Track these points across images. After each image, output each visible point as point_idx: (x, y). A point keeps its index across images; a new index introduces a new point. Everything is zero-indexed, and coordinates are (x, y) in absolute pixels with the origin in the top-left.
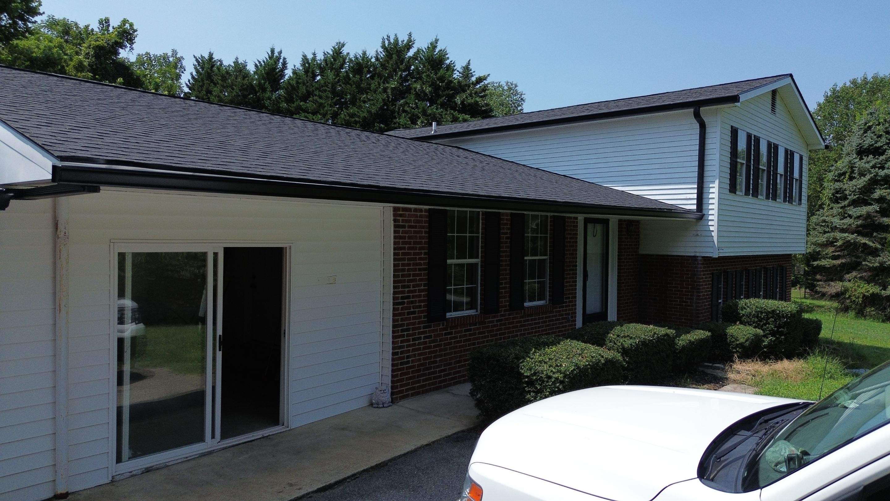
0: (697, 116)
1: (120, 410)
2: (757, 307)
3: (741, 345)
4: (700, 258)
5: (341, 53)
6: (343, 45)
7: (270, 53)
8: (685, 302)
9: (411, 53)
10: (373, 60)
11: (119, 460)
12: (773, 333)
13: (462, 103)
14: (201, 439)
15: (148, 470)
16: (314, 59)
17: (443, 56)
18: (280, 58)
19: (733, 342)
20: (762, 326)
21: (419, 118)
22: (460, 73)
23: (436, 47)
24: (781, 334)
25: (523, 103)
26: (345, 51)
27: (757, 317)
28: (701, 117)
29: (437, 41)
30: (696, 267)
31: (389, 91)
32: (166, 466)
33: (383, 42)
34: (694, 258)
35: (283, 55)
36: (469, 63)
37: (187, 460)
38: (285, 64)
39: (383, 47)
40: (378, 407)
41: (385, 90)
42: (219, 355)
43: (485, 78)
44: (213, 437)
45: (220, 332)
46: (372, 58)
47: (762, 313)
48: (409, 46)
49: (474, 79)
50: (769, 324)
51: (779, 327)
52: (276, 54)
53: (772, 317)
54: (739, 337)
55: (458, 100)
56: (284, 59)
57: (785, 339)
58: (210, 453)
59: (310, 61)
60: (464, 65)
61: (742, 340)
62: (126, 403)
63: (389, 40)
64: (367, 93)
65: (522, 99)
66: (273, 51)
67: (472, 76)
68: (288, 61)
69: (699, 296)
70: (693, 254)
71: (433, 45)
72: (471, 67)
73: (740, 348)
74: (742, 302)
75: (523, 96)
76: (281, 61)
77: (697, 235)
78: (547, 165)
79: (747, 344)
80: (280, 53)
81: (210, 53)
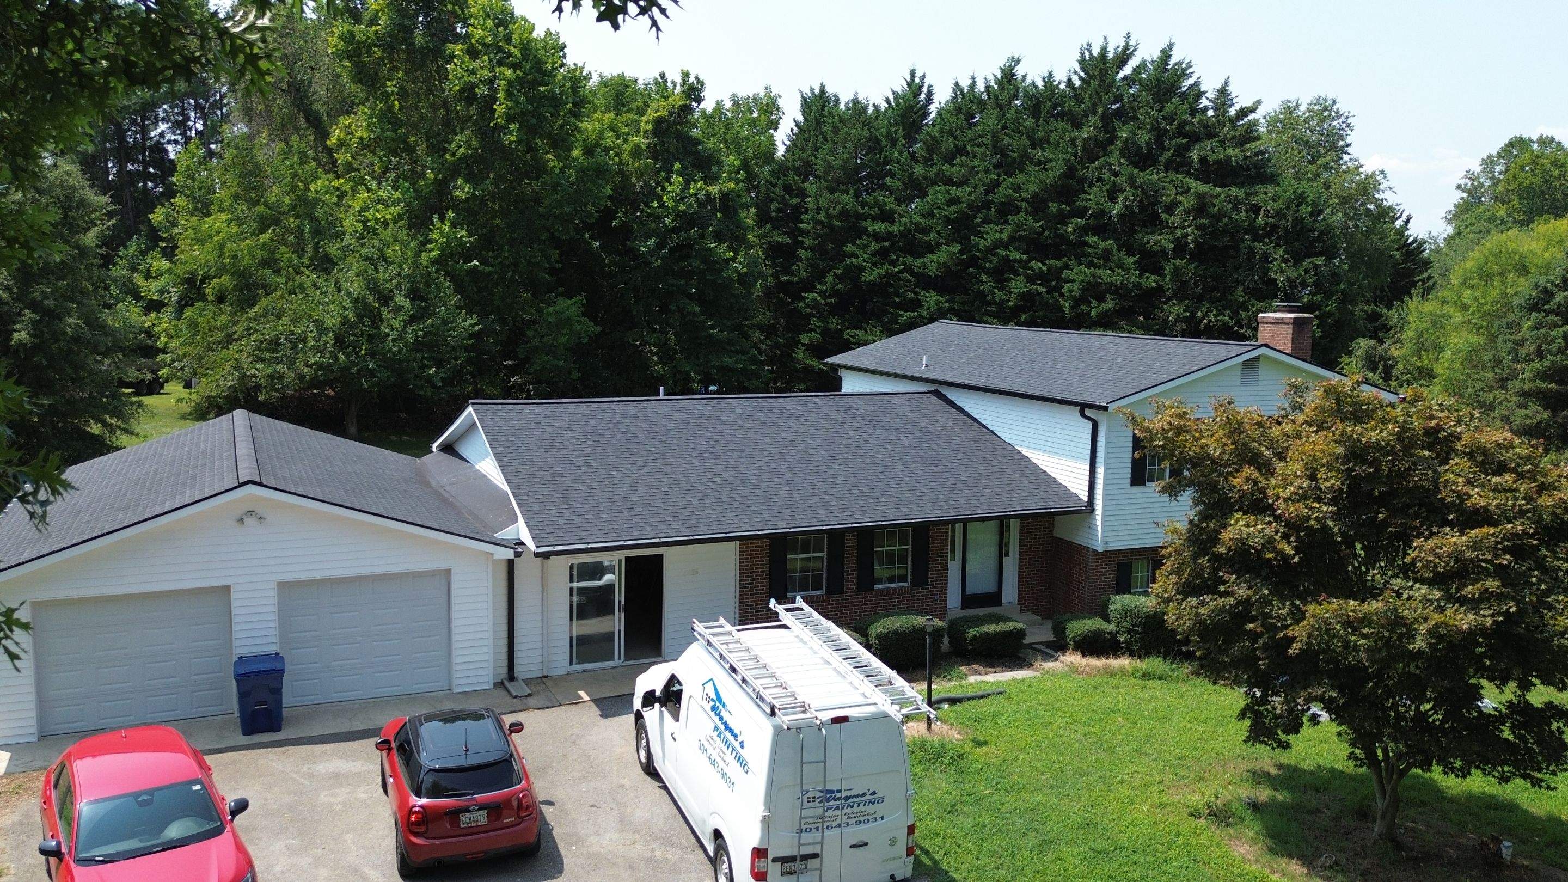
0: (1083, 415)
1: (571, 638)
5: (1014, 75)
6: (1018, 61)
7: (908, 78)
9: (1127, 70)
10: (1062, 86)
11: (571, 664)
13: (1203, 160)
14: (613, 660)
15: (584, 671)
16: (973, 86)
17: (1182, 72)
18: (923, 86)
21: (1122, 191)
22: (1210, 100)
23: (1170, 56)
25: (1349, 132)
26: (1020, 71)
29: (1171, 46)
31: (1079, 144)
32: (593, 670)
33: (1083, 55)
35: (927, 82)
36: (1226, 83)
37: (604, 669)
38: (930, 94)
39: (1082, 61)
41: (1073, 141)
42: (623, 615)
43: (1252, 110)
44: (619, 658)
45: (623, 602)
46: (1059, 83)
48: (1124, 57)
49: (1232, 112)
52: (917, 80)
55: (1195, 154)
56: (930, 86)
58: (617, 667)
59: (966, 91)
60: (1219, 86)
62: (574, 635)
63: (1090, 51)
64: (1043, 150)
65: (1348, 126)
66: (913, 74)
67: (1231, 105)
68: (935, 89)
71: (1166, 55)
72: (1230, 88)
75: (1349, 121)
76: (925, 89)
80: (924, 77)
81: (822, 84)
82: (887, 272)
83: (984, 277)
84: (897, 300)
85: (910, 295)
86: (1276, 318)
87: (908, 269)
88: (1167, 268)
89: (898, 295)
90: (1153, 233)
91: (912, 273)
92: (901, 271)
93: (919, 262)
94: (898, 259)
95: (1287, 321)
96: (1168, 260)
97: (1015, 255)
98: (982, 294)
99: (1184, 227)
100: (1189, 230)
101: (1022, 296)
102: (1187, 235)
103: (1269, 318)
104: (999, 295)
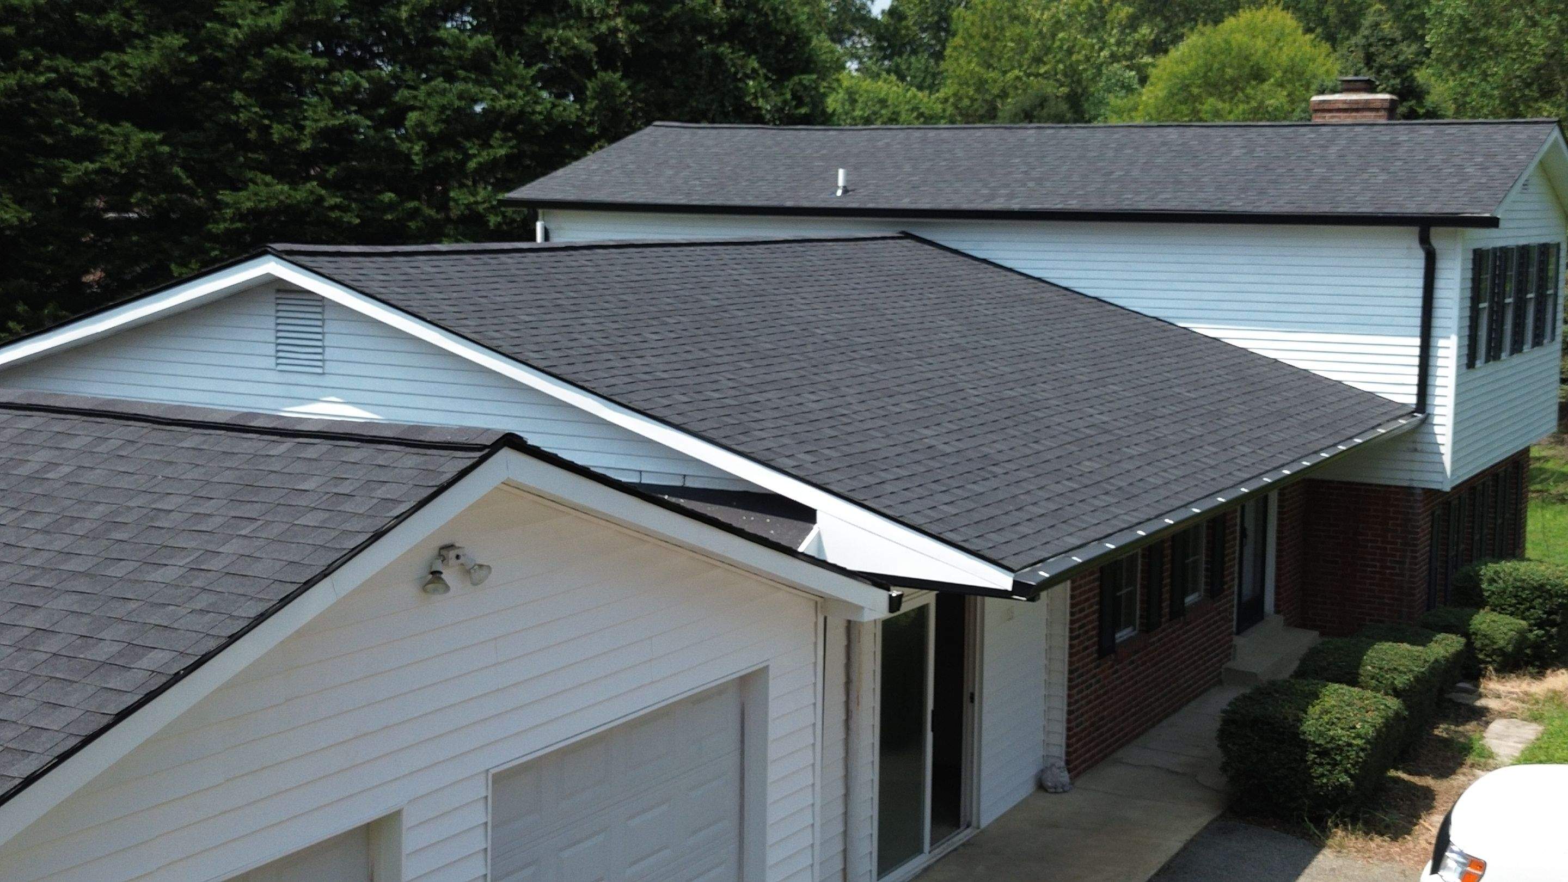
0: (1425, 241)
2: (1515, 580)
3: (1501, 651)
4: (1419, 492)
8: (1389, 568)
12: (1540, 625)
19: (1487, 645)
20: (1523, 612)
24: (1554, 623)
27: (1516, 596)
28: (1430, 244)
30: (1411, 507)
34: (1409, 491)
40: (1056, 793)
47: (1524, 589)
50: (1534, 608)
51: (1549, 613)
53: (1539, 597)
54: (1497, 636)
57: (1559, 633)
61: (1502, 643)
69: (1416, 558)
70: (1406, 484)
73: (1498, 656)
74: (1488, 570)
77: (1416, 450)
78: (1116, 293)
79: (1510, 648)
82: (20, 85)
83: (238, 97)
84: (49, 141)
85: (77, 131)
86: (1357, 102)
87: (68, 81)
88: (589, 85)
89: (50, 132)
90: (554, 26)
91: (73, 87)
92: (49, 85)
93: (85, 69)
94: (37, 61)
95: (1378, 105)
96: (591, 74)
97: (304, 58)
98: (236, 132)
99: (605, 17)
100: (619, 21)
101: (325, 134)
102: (614, 31)
103: (1336, 101)
104: (278, 131)
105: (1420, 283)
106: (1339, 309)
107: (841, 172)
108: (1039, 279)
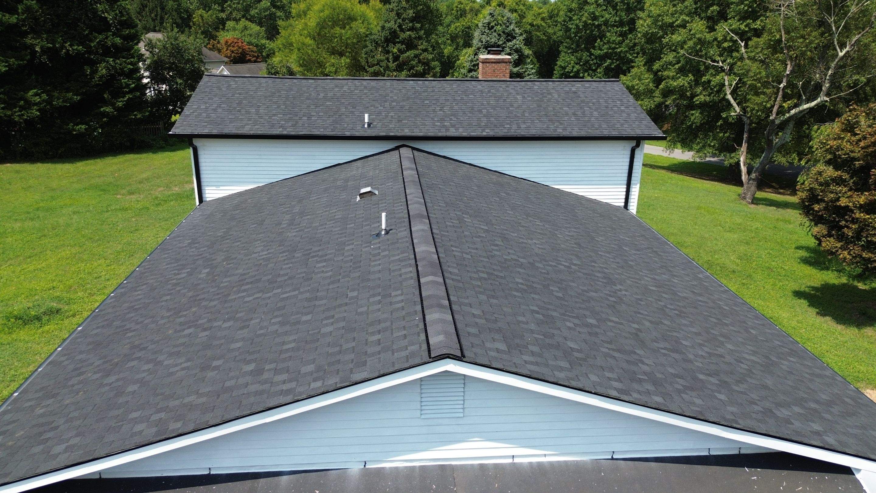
105: (628, 160)
106: (596, 171)
107: (366, 116)
108: (470, 164)
